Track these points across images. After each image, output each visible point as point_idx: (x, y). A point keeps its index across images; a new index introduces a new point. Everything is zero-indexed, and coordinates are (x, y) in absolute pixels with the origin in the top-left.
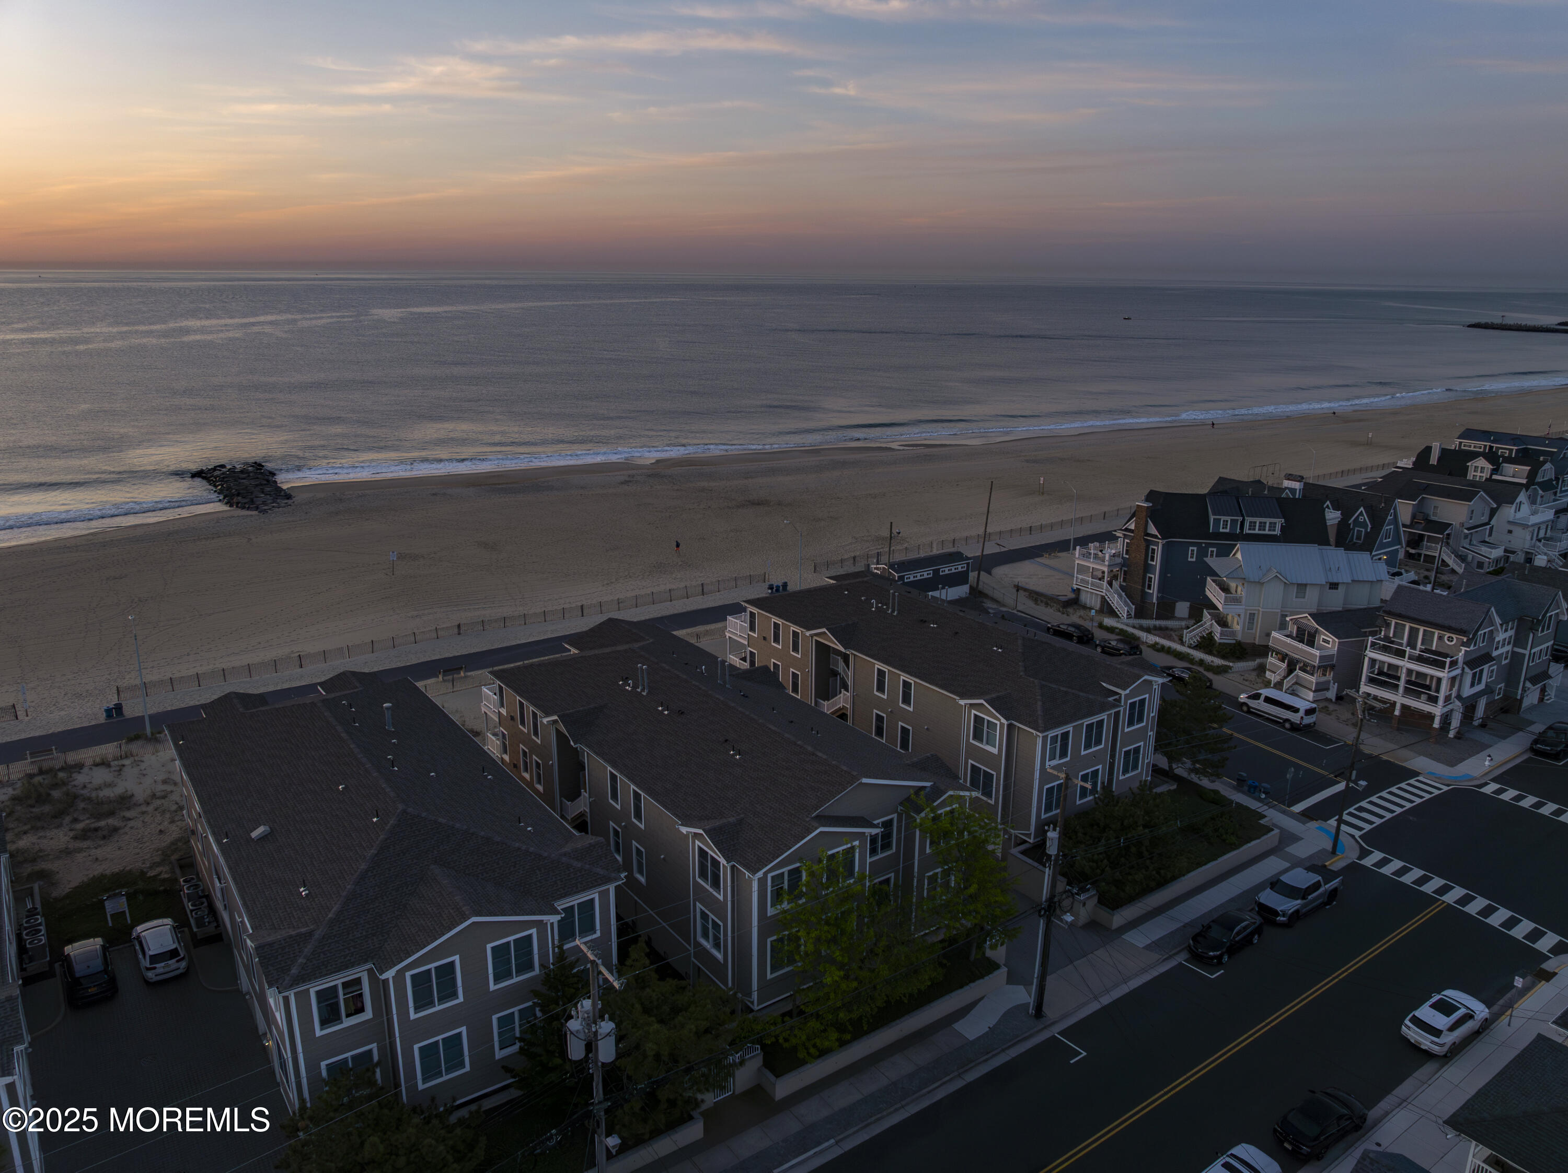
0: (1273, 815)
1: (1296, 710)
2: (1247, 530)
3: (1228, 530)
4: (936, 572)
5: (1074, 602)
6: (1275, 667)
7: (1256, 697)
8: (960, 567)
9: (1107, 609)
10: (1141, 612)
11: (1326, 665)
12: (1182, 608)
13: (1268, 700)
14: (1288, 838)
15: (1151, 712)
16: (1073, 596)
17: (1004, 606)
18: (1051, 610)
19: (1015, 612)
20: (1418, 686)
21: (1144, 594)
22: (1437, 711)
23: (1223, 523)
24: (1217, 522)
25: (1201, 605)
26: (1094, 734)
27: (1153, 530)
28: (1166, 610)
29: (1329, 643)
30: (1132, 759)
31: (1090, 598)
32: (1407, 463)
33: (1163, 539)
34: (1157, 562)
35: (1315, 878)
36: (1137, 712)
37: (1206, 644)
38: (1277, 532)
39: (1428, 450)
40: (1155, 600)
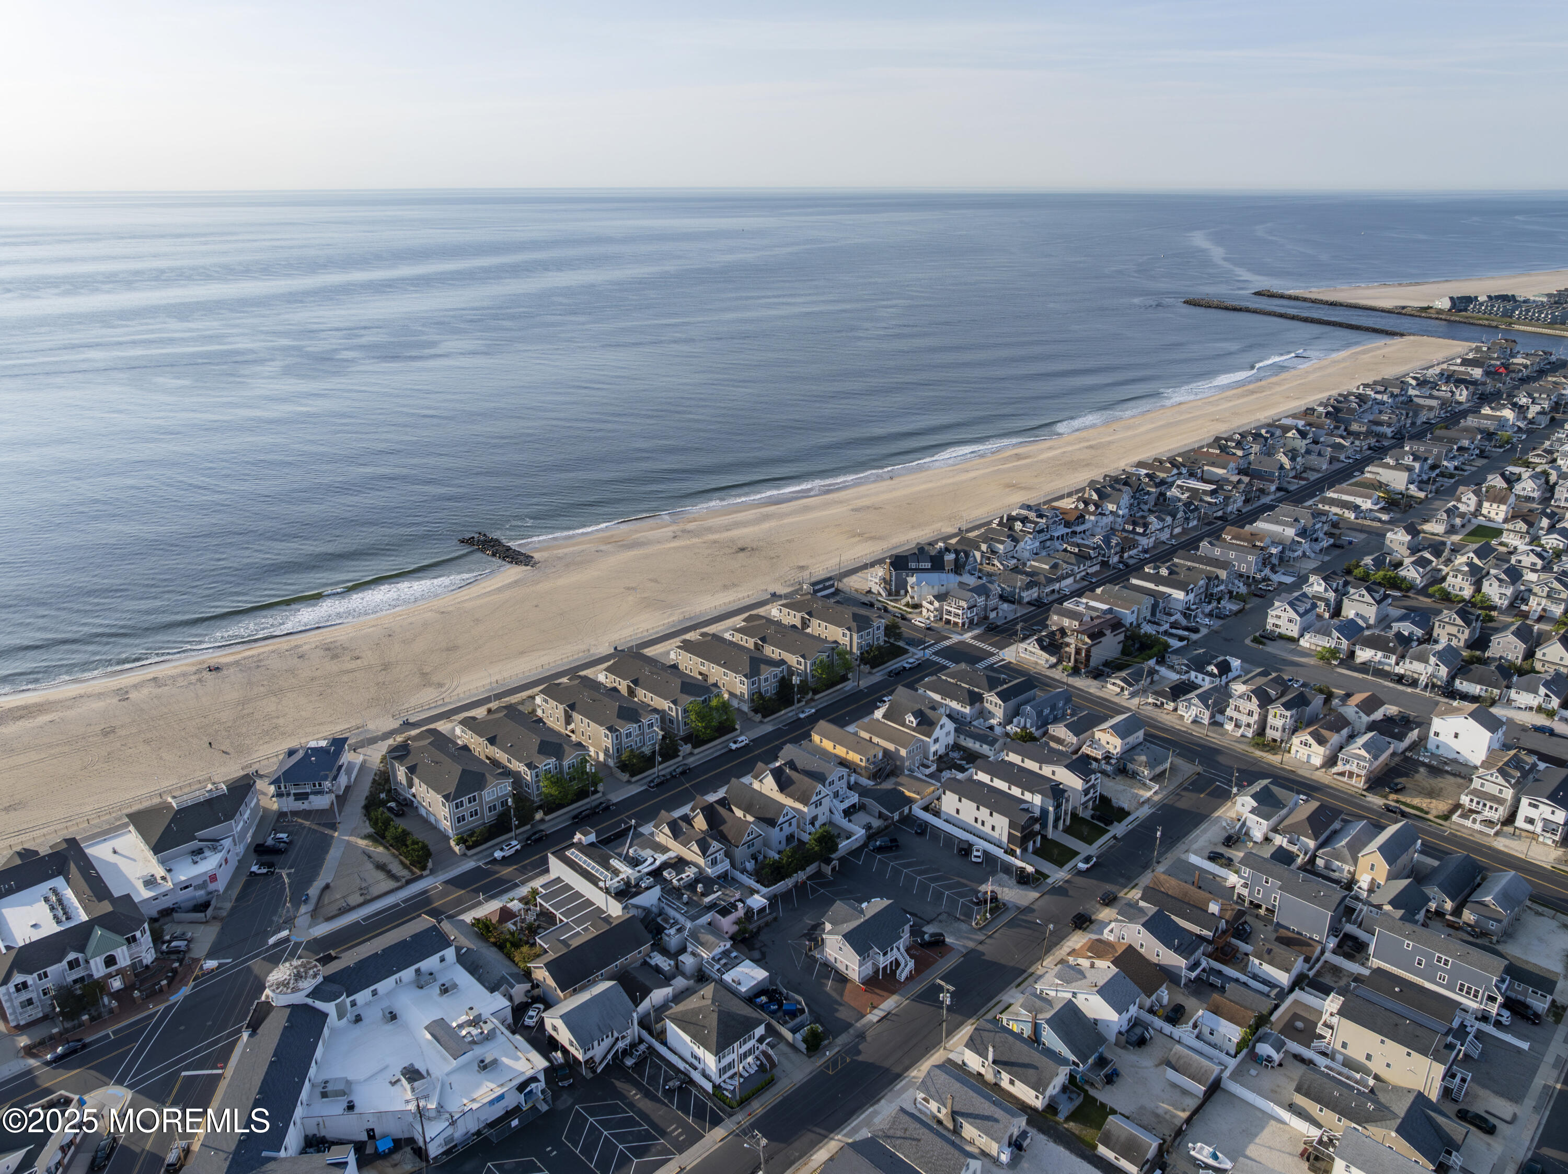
0: (911, 649)
1: (926, 623)
2: (919, 568)
3: (913, 568)
4: (824, 585)
5: (870, 592)
6: (924, 611)
7: (916, 621)
8: (832, 581)
9: (880, 594)
10: (890, 594)
11: (936, 610)
12: (902, 592)
13: (919, 621)
14: (914, 654)
15: (882, 628)
16: (869, 589)
17: (847, 594)
18: (862, 595)
19: (851, 596)
20: (957, 615)
21: (890, 589)
22: (960, 621)
23: (913, 565)
24: (911, 565)
25: (907, 592)
26: (868, 634)
27: (891, 567)
28: (897, 593)
29: (937, 604)
30: (878, 639)
31: (874, 590)
32: (996, 521)
33: (894, 570)
34: (894, 578)
36: (878, 628)
37: (907, 605)
38: (929, 568)
39: (1002, 518)
40: (892, 591)
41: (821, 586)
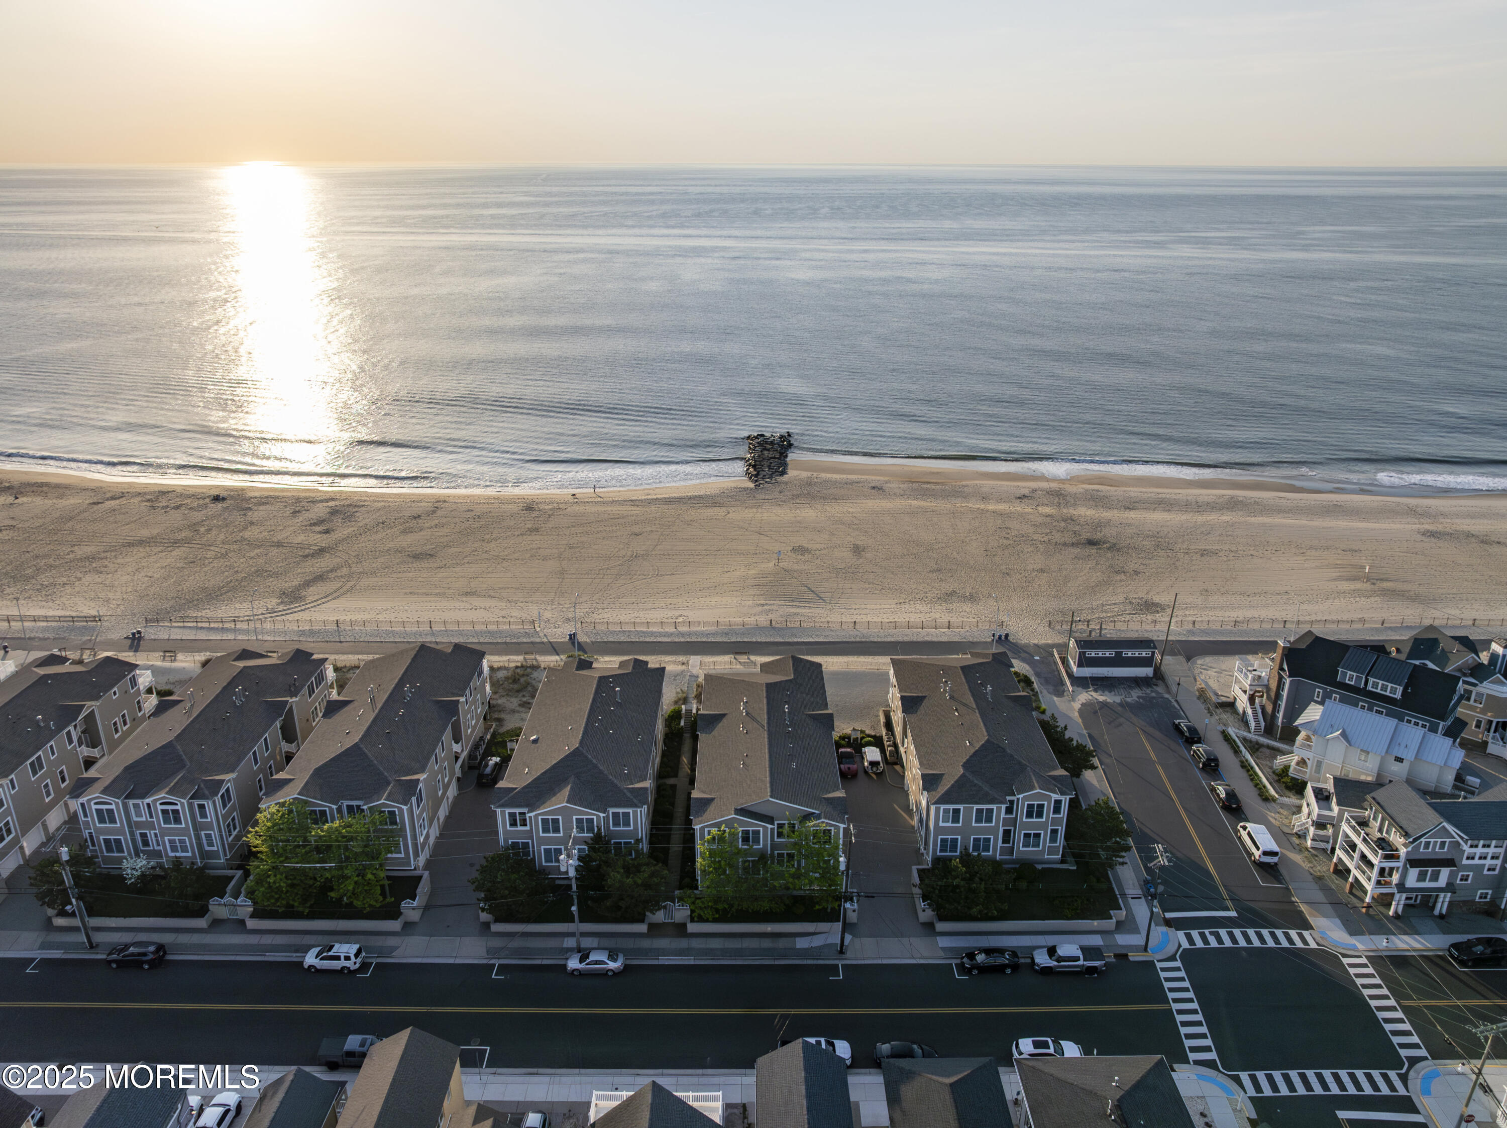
1: (1258, 848)
2: (1369, 688)
3: (1353, 683)
4: (1119, 654)
5: (1222, 704)
7: (1245, 828)
8: (1144, 653)
9: (1243, 720)
10: (1269, 731)
13: (1249, 834)
16: (1231, 700)
17: (1169, 692)
18: (1203, 706)
19: (1173, 701)
21: (1274, 716)
23: (1350, 677)
24: (1345, 674)
27: (1286, 667)
31: (1239, 707)
33: (1290, 676)
34: (1285, 694)
35: (1079, 953)
38: (1398, 696)
40: (1280, 724)
41: (1108, 653)
